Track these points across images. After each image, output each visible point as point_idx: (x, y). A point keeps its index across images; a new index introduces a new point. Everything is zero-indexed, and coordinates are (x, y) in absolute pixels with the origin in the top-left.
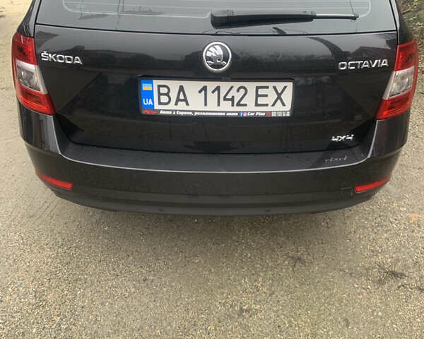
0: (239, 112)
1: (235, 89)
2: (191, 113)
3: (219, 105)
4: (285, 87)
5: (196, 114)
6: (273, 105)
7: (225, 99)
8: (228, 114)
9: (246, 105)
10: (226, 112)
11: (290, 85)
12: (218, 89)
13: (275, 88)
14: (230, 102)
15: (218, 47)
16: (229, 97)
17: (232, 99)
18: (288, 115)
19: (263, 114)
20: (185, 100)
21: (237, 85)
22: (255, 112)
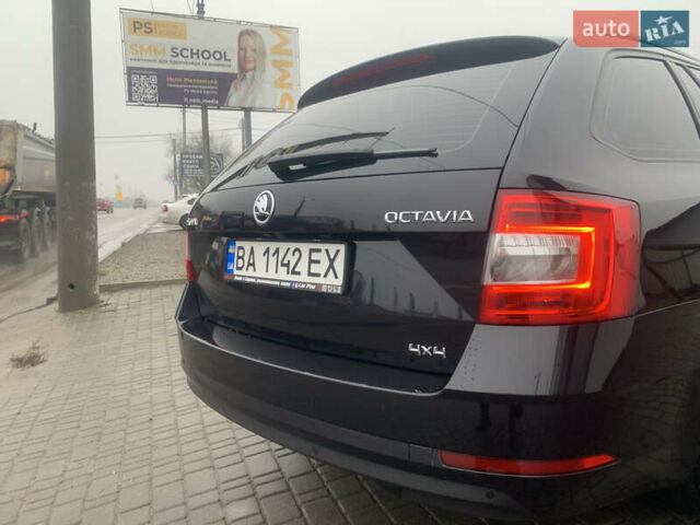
0: (292, 282)
1: (291, 252)
2: (254, 280)
3: (277, 272)
4: (338, 251)
5: (259, 281)
6: (325, 276)
7: (283, 265)
8: (283, 284)
9: (298, 273)
10: (281, 281)
11: (342, 248)
12: (277, 251)
13: (327, 251)
14: (286, 268)
15: (265, 196)
16: (285, 262)
17: (288, 265)
18: (339, 292)
19: (313, 287)
20: (253, 265)
21: (293, 246)
22: (306, 283)
